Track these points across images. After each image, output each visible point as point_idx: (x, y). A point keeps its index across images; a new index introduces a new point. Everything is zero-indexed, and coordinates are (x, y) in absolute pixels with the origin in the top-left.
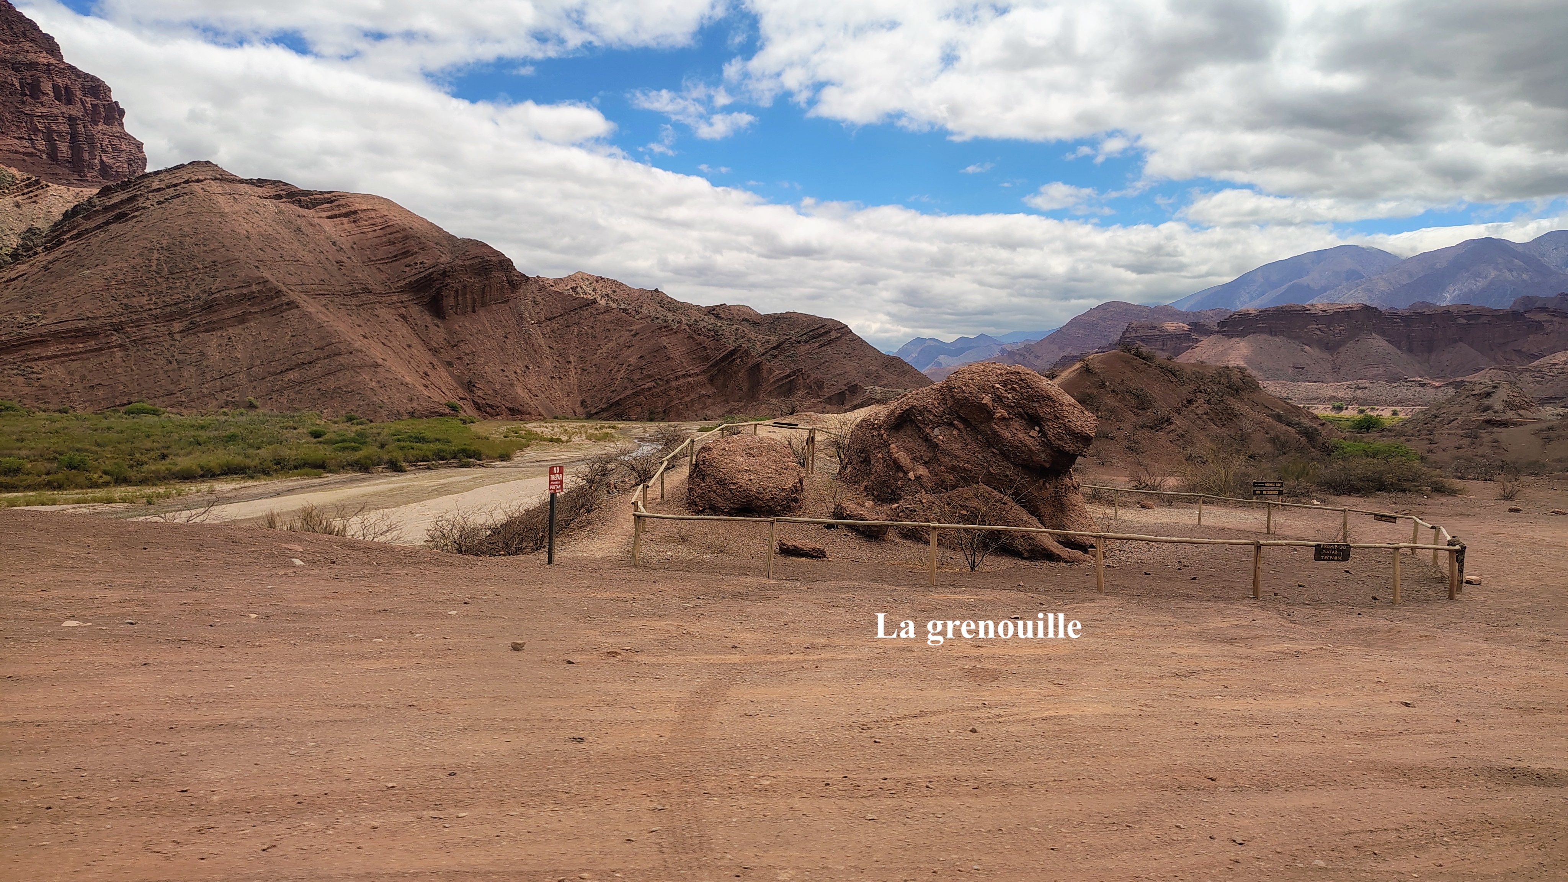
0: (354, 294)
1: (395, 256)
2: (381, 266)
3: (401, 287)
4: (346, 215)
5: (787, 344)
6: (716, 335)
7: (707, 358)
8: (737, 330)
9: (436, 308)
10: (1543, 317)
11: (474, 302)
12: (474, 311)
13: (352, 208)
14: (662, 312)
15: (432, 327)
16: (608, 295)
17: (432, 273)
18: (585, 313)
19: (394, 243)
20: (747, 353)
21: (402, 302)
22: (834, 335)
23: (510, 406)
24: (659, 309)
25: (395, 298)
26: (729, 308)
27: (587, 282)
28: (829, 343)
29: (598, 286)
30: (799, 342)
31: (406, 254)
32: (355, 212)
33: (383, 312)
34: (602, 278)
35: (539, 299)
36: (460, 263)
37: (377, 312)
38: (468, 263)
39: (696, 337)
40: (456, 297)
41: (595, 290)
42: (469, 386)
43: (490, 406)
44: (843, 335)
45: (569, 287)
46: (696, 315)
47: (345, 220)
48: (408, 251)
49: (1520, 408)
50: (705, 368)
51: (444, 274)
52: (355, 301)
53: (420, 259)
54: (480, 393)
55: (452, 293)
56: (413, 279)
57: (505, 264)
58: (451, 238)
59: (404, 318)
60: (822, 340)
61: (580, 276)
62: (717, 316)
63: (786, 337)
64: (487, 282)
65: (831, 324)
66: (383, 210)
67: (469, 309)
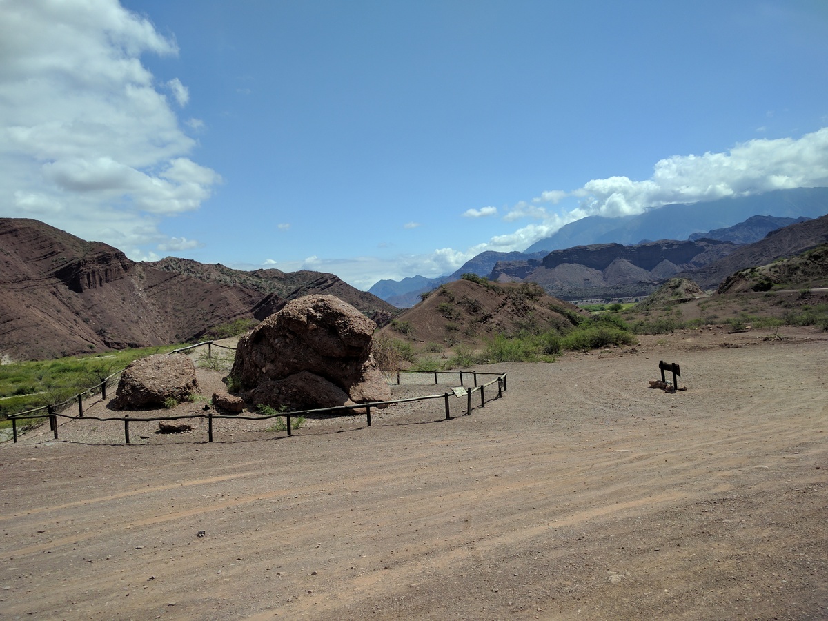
0: (18, 281)
1: (46, 256)
2: (36, 263)
3: (51, 275)
4: (10, 232)
5: (301, 290)
6: (257, 288)
7: (251, 303)
8: (271, 284)
9: (76, 287)
10: (703, 243)
11: (101, 280)
12: (101, 286)
13: (14, 228)
14: (223, 276)
15: (74, 299)
16: (188, 269)
17: (71, 264)
18: (174, 281)
19: (44, 248)
20: (276, 297)
21: (52, 284)
22: (330, 282)
23: (130, 342)
24: (221, 275)
25: (47, 282)
26: (265, 271)
27: (175, 262)
28: (328, 287)
29: (182, 264)
30: (309, 288)
31: (53, 253)
32: (16, 230)
33: (39, 291)
34: (184, 259)
35: (143, 275)
36: (90, 257)
37: (35, 292)
38: (95, 256)
39: (245, 289)
40: (88, 278)
41: (180, 267)
42: (101, 333)
43: (116, 343)
44: (335, 282)
45: (163, 266)
46: (244, 277)
47: (9, 235)
48: (54, 252)
49: (694, 292)
50: (252, 308)
51: (79, 264)
52: (19, 286)
53: (62, 255)
54: (109, 336)
55: (85, 276)
56: (58, 269)
57: (119, 255)
58: (83, 242)
59: (54, 294)
60: (322, 286)
61: (169, 260)
62: (258, 276)
63: (301, 286)
64: (108, 267)
65: (327, 276)
66: (36, 227)
67: (98, 285)
